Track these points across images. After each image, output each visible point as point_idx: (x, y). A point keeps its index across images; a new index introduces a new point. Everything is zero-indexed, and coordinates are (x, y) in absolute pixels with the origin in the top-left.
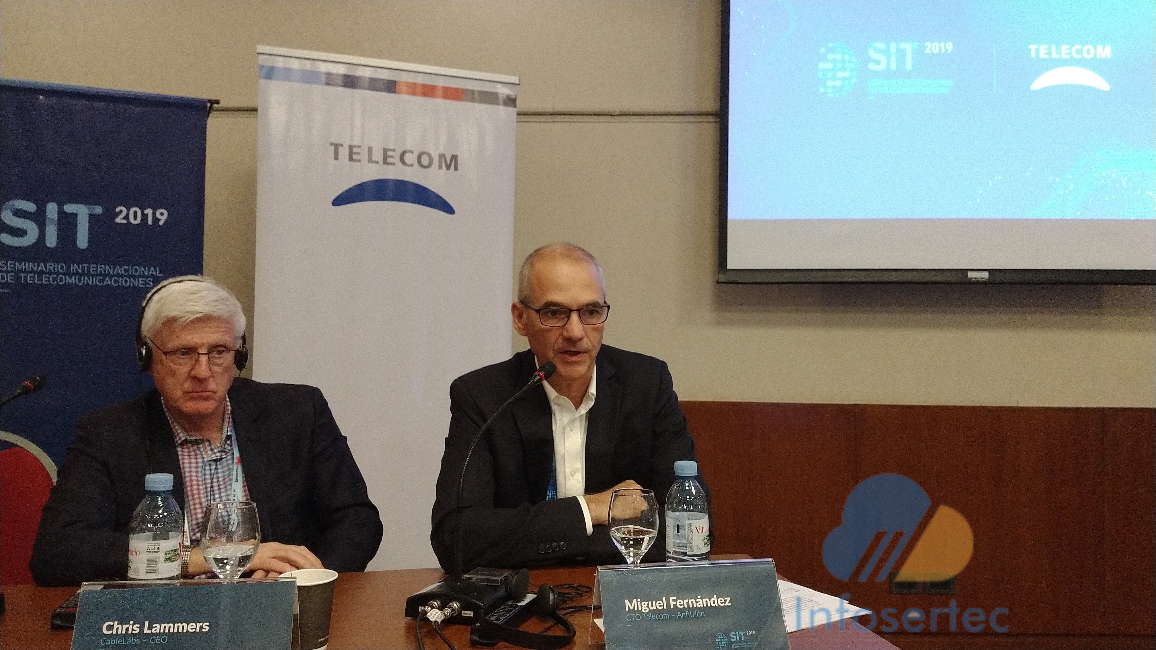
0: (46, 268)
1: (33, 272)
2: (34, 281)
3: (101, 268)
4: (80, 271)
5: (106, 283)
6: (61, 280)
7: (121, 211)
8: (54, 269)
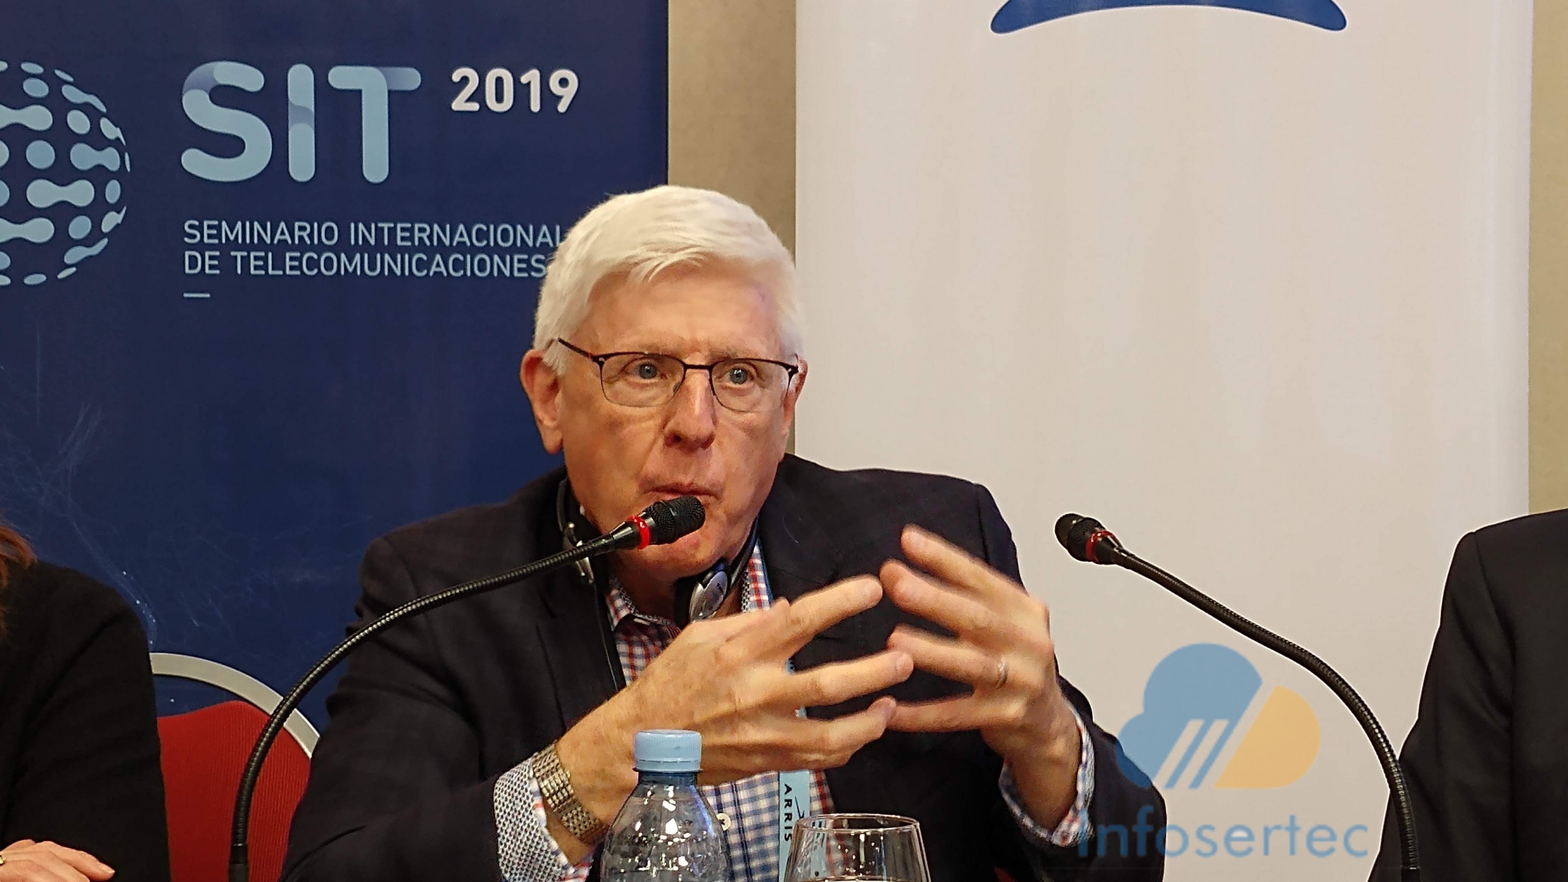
0: (292, 237)
1: (262, 245)
2: (265, 267)
4: (372, 242)
5: (434, 269)
6: (329, 263)
7: (465, 80)
8: (311, 236)
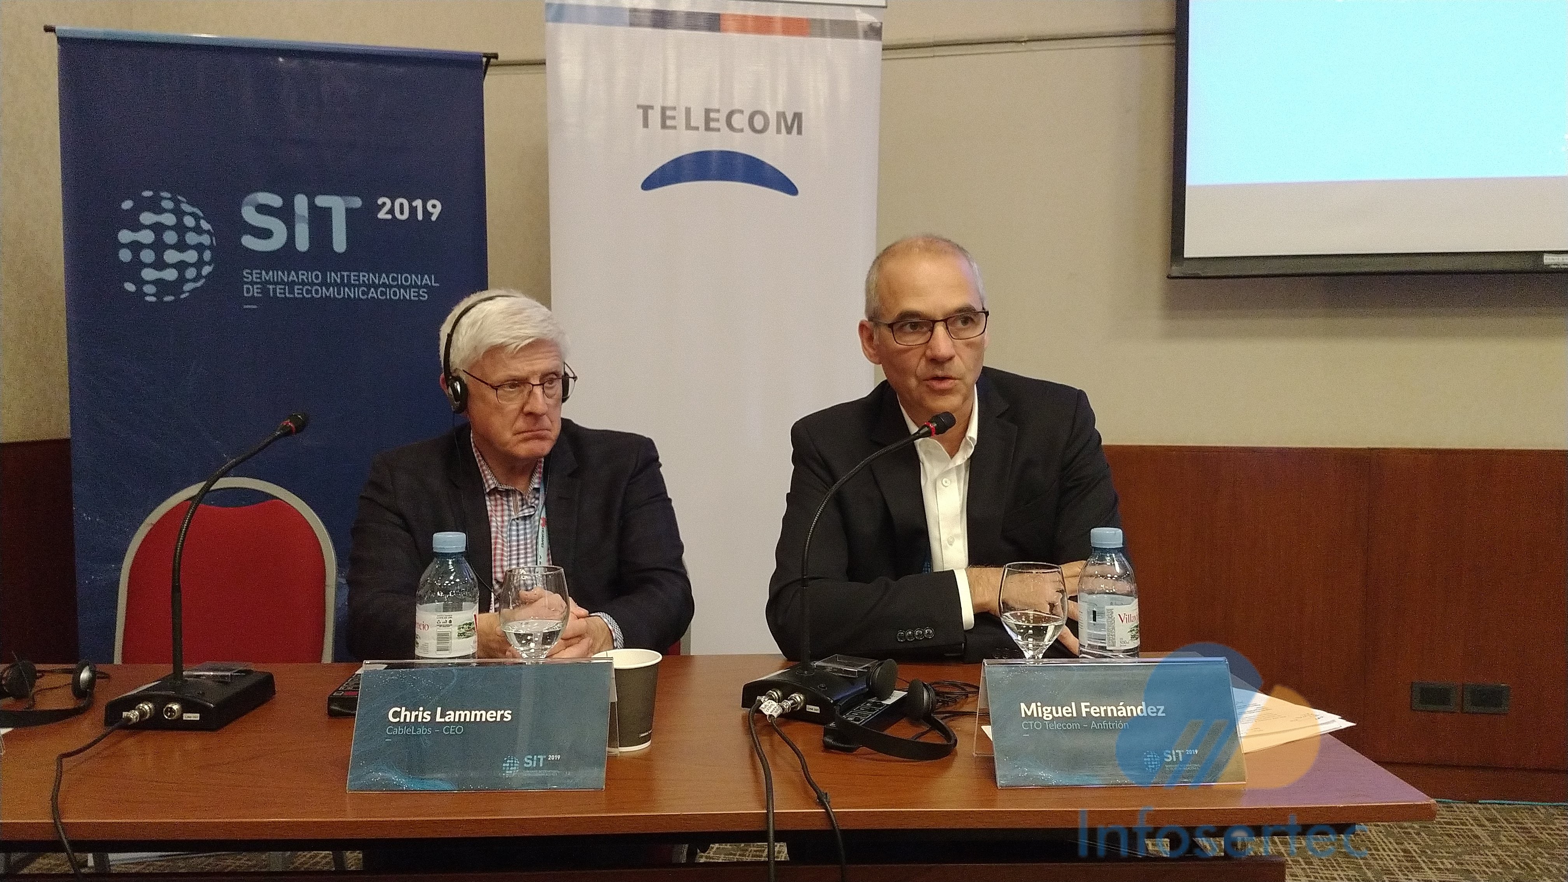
0: (298, 278)
1: (282, 282)
2: (285, 293)
3: (364, 277)
4: (339, 281)
5: (370, 295)
6: (317, 291)
7: (384, 204)
8: (307, 278)
